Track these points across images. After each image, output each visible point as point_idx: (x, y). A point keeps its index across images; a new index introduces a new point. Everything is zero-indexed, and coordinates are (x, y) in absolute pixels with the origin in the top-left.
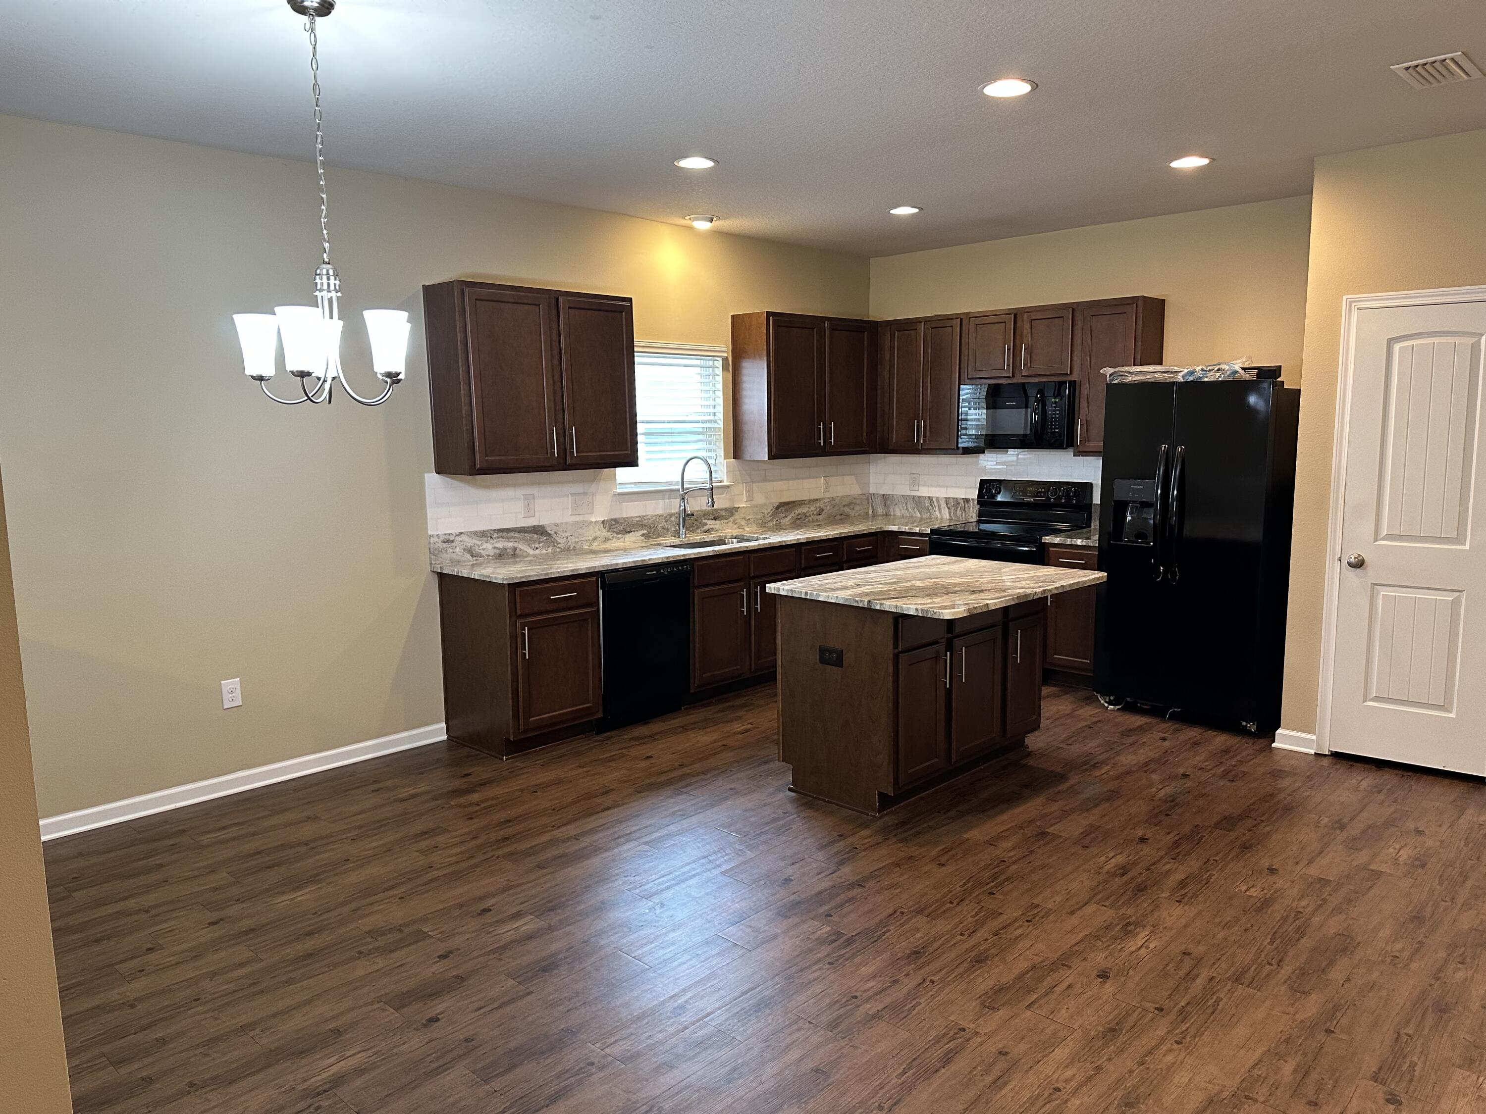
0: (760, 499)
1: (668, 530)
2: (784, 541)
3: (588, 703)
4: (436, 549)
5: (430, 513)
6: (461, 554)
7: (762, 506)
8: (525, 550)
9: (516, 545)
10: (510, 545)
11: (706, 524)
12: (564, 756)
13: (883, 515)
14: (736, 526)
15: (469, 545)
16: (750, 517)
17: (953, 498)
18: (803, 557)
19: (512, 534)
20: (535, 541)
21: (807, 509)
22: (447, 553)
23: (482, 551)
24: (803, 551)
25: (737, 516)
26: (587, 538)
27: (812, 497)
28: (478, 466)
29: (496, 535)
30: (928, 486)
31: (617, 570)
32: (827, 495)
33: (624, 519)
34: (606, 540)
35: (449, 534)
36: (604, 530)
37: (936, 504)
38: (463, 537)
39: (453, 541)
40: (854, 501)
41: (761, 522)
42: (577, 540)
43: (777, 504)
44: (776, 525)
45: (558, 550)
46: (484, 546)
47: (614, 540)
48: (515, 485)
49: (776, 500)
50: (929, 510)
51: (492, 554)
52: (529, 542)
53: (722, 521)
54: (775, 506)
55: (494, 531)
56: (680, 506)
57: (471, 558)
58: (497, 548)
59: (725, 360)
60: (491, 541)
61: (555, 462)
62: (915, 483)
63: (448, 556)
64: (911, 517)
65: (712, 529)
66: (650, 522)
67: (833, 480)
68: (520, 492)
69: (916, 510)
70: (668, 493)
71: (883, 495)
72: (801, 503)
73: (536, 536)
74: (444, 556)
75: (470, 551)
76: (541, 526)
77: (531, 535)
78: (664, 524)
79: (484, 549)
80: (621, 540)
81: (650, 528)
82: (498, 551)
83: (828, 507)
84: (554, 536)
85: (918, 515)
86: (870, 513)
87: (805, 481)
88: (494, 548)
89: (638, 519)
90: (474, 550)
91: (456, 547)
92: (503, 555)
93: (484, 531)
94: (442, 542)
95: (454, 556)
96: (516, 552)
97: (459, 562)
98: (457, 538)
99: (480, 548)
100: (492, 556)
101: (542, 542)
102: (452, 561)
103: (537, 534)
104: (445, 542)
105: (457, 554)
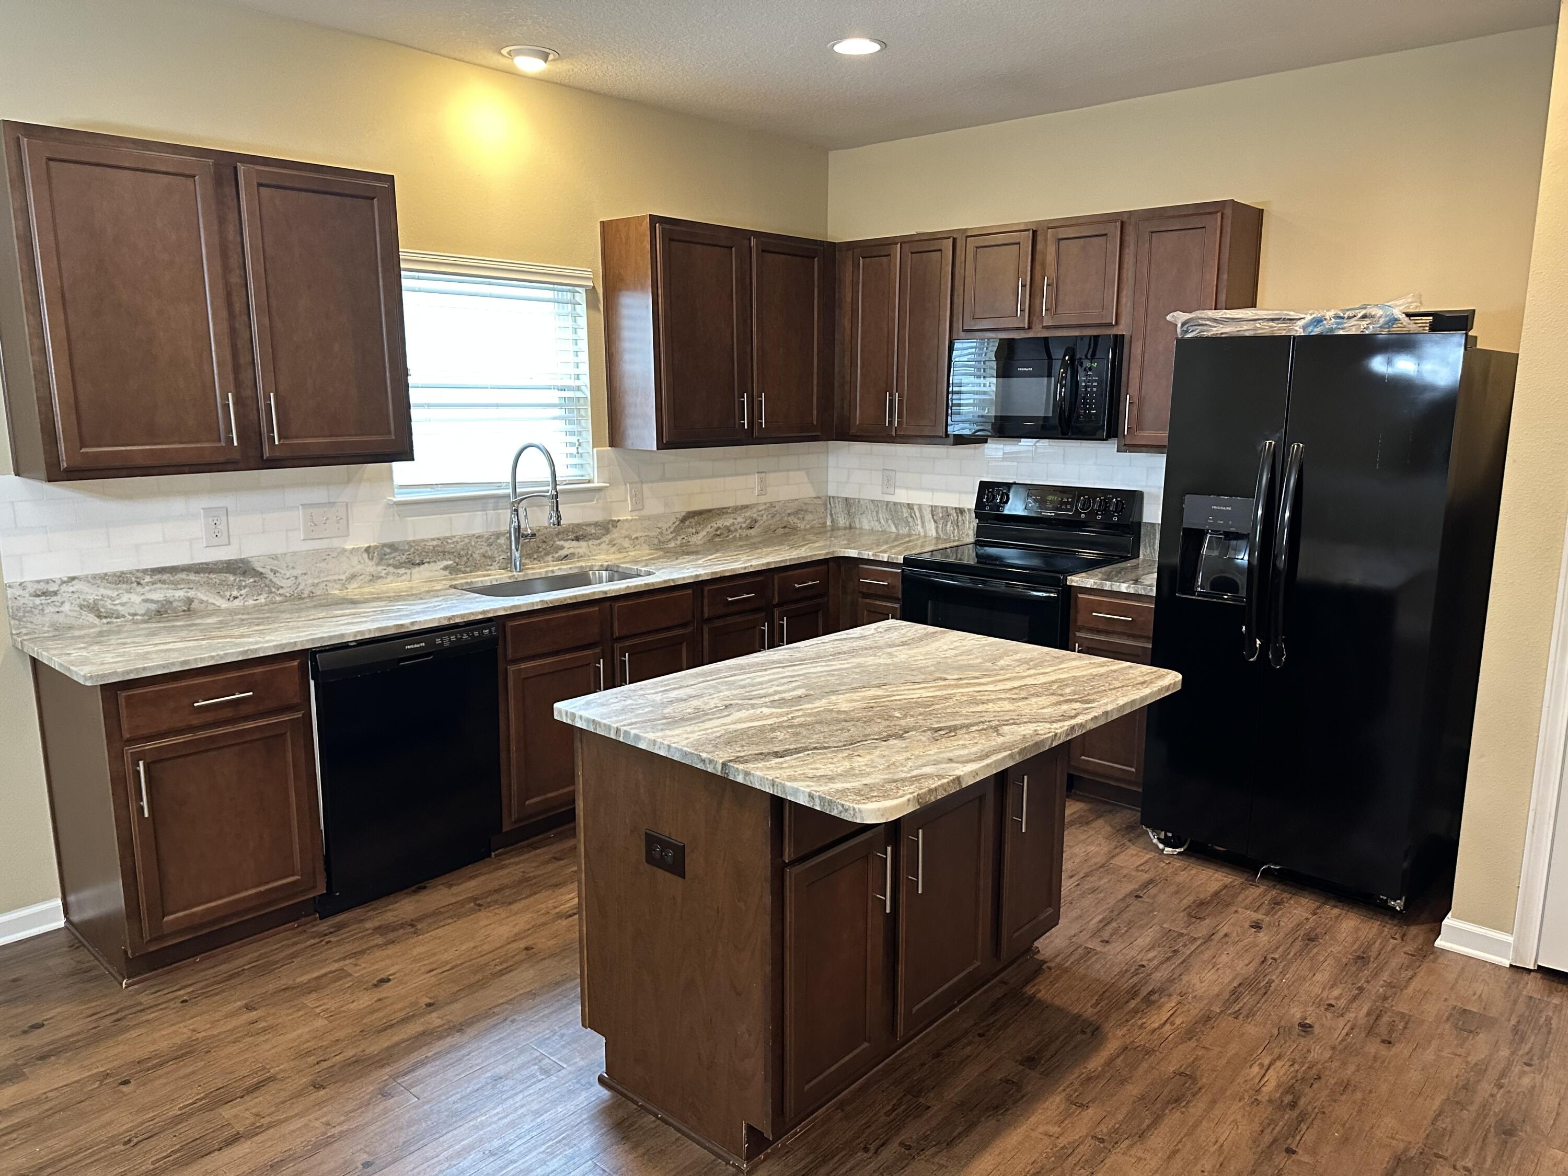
0: (654, 507)
1: (492, 558)
2: (673, 580)
3: (293, 875)
4: (19, 608)
5: (7, 544)
6: (75, 614)
7: (658, 517)
8: (211, 601)
9: (191, 594)
10: (180, 594)
11: (562, 548)
13: (845, 528)
14: (614, 549)
15: (91, 598)
16: (638, 535)
17: (942, 507)
18: (706, 601)
19: (183, 576)
20: (231, 586)
21: (731, 521)
22: (43, 615)
23: (120, 608)
24: (706, 593)
25: (615, 534)
26: (336, 577)
27: (739, 503)
28: (64, 465)
29: (148, 579)
30: (907, 488)
31: (344, 646)
32: (763, 499)
33: (408, 543)
34: (375, 578)
35: (47, 582)
36: (371, 563)
37: (917, 514)
38: (77, 585)
39: (55, 593)
40: (804, 507)
41: (656, 541)
42: (316, 581)
43: (683, 514)
44: (681, 545)
45: (278, 599)
46: (125, 599)
47: (390, 578)
48: (187, 493)
49: (681, 509)
50: (907, 523)
51: (143, 612)
52: (218, 589)
53: (590, 543)
54: (681, 517)
55: (145, 571)
56: (512, 522)
57: (97, 621)
58: (152, 601)
59: (591, 291)
60: (139, 589)
61: (237, 456)
62: (889, 482)
63: (48, 618)
64: (884, 532)
65: (573, 554)
66: (459, 546)
67: (771, 477)
68: (200, 504)
69: (890, 521)
70: (492, 500)
71: (846, 499)
72: (721, 512)
73: (232, 578)
74: (38, 619)
75: (94, 609)
76: (242, 561)
77: (223, 576)
78: (485, 548)
79: (122, 604)
80: (404, 578)
81: (460, 557)
82: (153, 607)
83: (765, 517)
84: (271, 575)
85: (893, 529)
86: (829, 523)
87: (728, 479)
88: (146, 601)
89: (435, 543)
90: (103, 607)
91: (63, 603)
92: (166, 612)
93: (122, 573)
94: (31, 595)
95: (61, 618)
96: (193, 606)
97: (70, 628)
98: (64, 588)
99: (116, 602)
100: (143, 615)
101: (245, 587)
102: (55, 627)
103: (235, 574)
104: (39, 596)
105: (66, 616)
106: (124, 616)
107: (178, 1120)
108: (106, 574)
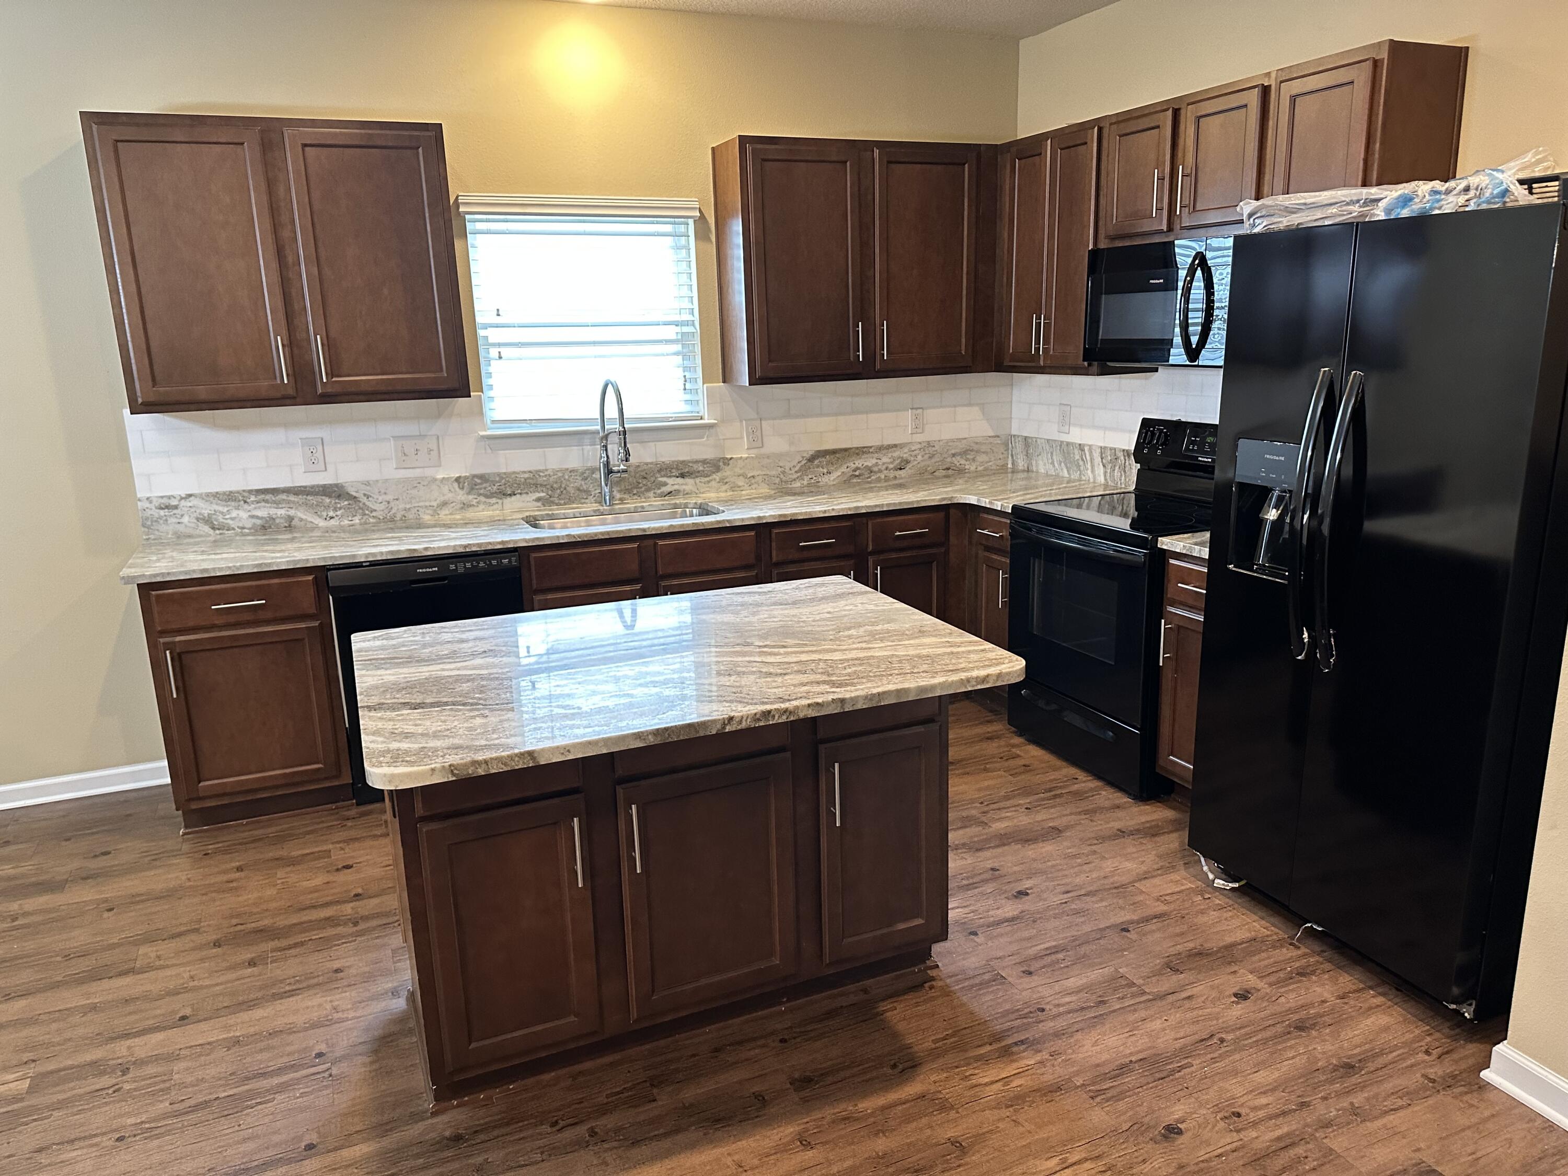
0: (775, 444)
1: (587, 492)
3: (318, 763)
4: (147, 519)
5: (138, 466)
6: (193, 525)
7: (780, 456)
8: (310, 519)
9: (292, 512)
10: (282, 512)
11: (665, 484)
12: (260, 840)
13: (1023, 471)
14: (727, 486)
15: (206, 512)
16: (755, 473)
17: (1111, 449)
18: (774, 544)
19: (284, 496)
20: (327, 508)
21: (874, 461)
22: (167, 524)
23: (229, 522)
24: (773, 536)
25: (727, 472)
26: (427, 504)
27: (886, 443)
28: (140, 400)
29: (253, 498)
30: (1081, 426)
31: (359, 565)
32: (919, 438)
33: (499, 475)
34: (465, 506)
35: (169, 497)
36: (461, 492)
37: (1088, 458)
38: (193, 502)
39: (176, 507)
40: (975, 447)
41: (777, 481)
42: (408, 506)
43: (811, 453)
44: (809, 485)
45: (371, 520)
46: (234, 514)
47: (481, 507)
48: (286, 425)
49: (811, 447)
50: (1079, 466)
51: (249, 526)
52: (315, 509)
53: (698, 480)
54: (807, 456)
55: (250, 492)
56: (601, 457)
57: (211, 532)
58: (257, 517)
59: (701, 222)
60: (246, 506)
61: (291, 392)
62: (1065, 421)
63: (171, 527)
64: (1057, 476)
65: (678, 491)
66: (551, 479)
67: (931, 414)
68: (296, 435)
69: (1063, 464)
70: (589, 436)
71: (1026, 438)
72: (861, 451)
73: (327, 500)
74: (163, 528)
75: (208, 521)
76: (336, 485)
77: (319, 498)
78: (579, 482)
79: (232, 519)
80: (495, 507)
81: (553, 489)
82: (259, 522)
83: (919, 457)
84: (364, 500)
85: (1066, 475)
86: (1010, 466)
87: (872, 416)
88: (252, 517)
89: (526, 476)
90: (216, 520)
91: (182, 516)
92: (270, 527)
93: (231, 492)
94: (156, 508)
95: (181, 528)
96: (293, 523)
97: (190, 536)
98: (183, 503)
99: (227, 517)
100: (250, 529)
101: (340, 509)
102: (179, 536)
103: (330, 497)
104: (162, 509)
105: (186, 526)
106: (234, 529)
108: (217, 493)
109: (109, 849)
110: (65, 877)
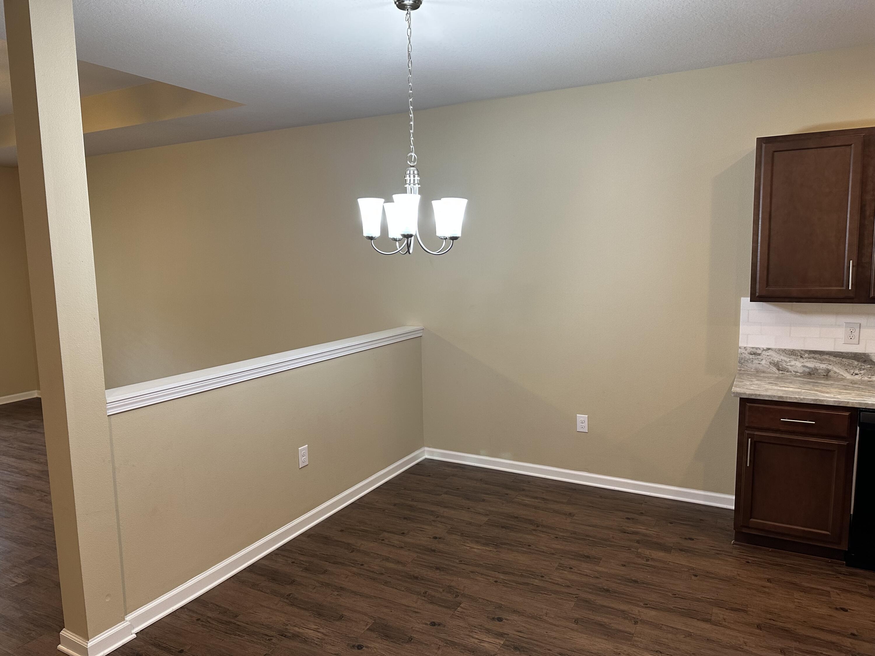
3: (826, 531)
4: (742, 358)
5: (743, 329)
6: (767, 366)
8: (841, 373)
9: (830, 367)
10: (823, 366)
15: (776, 360)
19: (827, 357)
20: (855, 367)
22: (753, 364)
23: (789, 367)
28: (757, 294)
29: (806, 355)
35: (757, 348)
38: (770, 353)
39: (759, 355)
46: (793, 363)
48: (837, 313)
51: (801, 371)
52: (846, 368)
55: (806, 351)
57: (777, 371)
58: (807, 367)
60: (801, 360)
63: (754, 366)
68: (843, 320)
73: (856, 363)
74: (750, 365)
75: (777, 365)
76: (864, 354)
77: (851, 361)
79: (791, 366)
82: (807, 370)
88: (804, 366)
90: (781, 365)
91: (762, 360)
92: (814, 374)
93: (794, 350)
94: (748, 353)
95: (760, 367)
96: (830, 374)
97: (764, 372)
98: (764, 353)
99: (788, 364)
100: (801, 373)
101: (864, 369)
102: (757, 371)
103: (858, 361)
104: (752, 354)
105: (763, 366)
106: (791, 372)
107: (698, 600)
108: (785, 349)
109: (693, 537)
110: (672, 545)
